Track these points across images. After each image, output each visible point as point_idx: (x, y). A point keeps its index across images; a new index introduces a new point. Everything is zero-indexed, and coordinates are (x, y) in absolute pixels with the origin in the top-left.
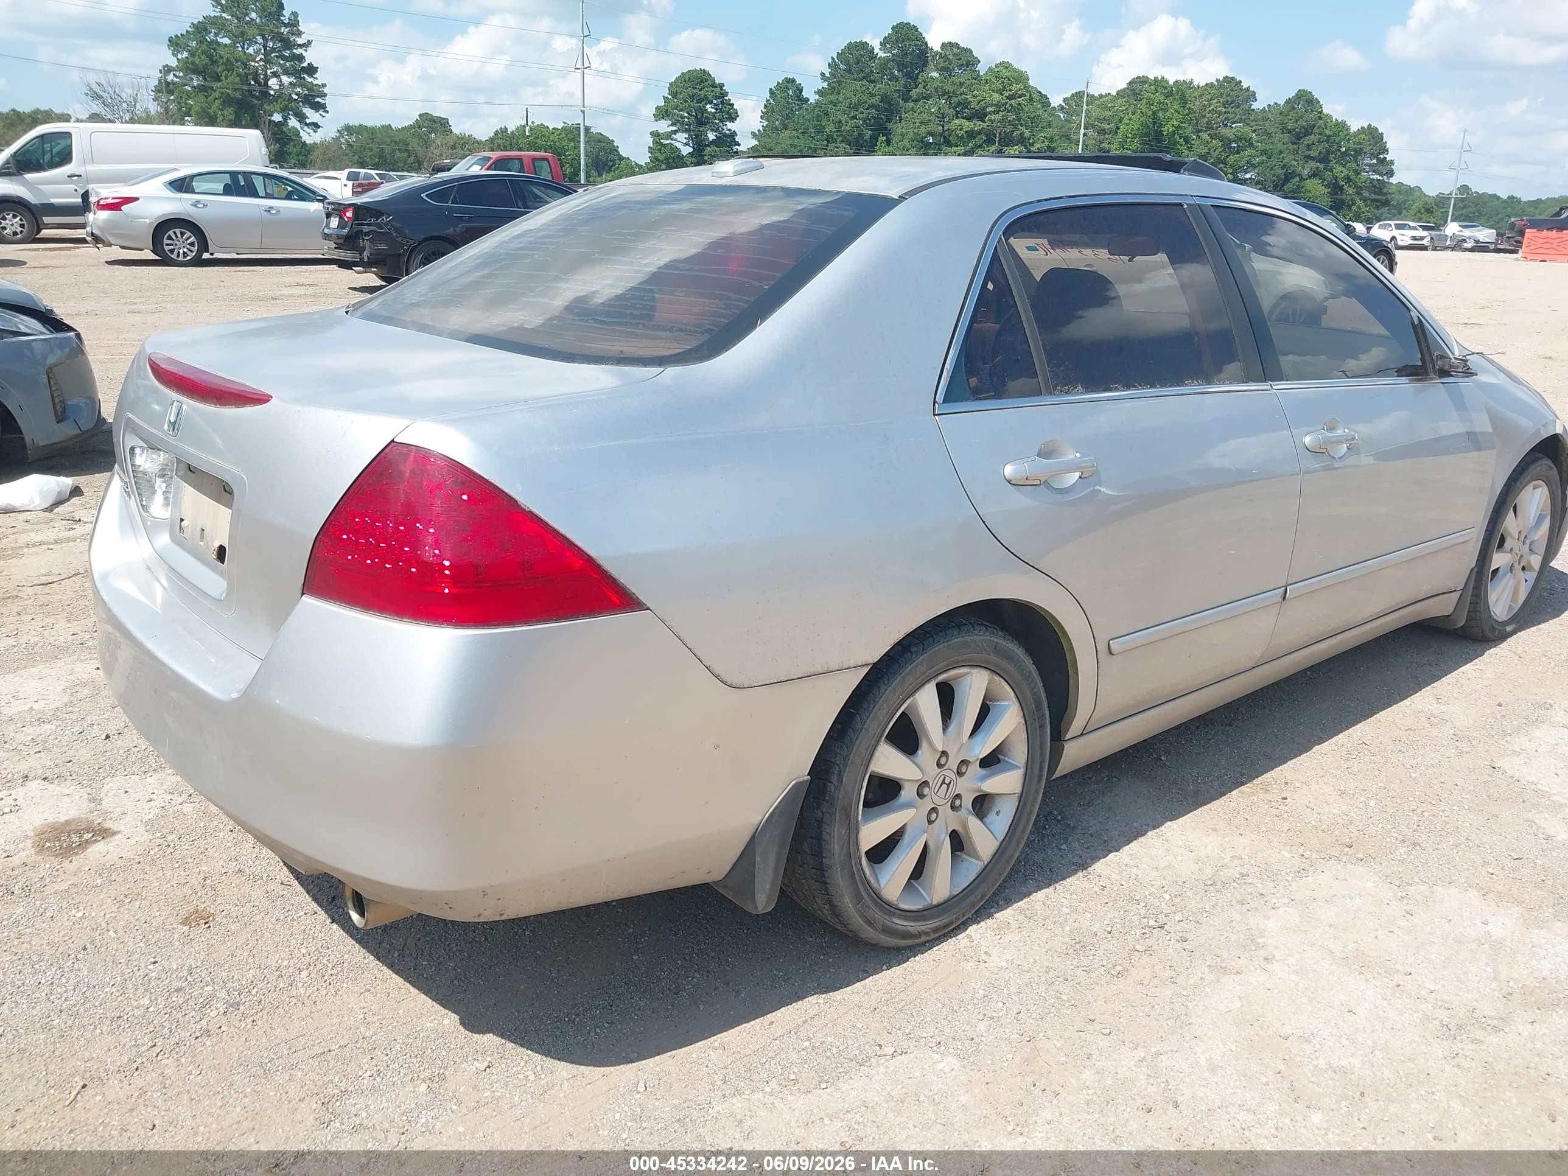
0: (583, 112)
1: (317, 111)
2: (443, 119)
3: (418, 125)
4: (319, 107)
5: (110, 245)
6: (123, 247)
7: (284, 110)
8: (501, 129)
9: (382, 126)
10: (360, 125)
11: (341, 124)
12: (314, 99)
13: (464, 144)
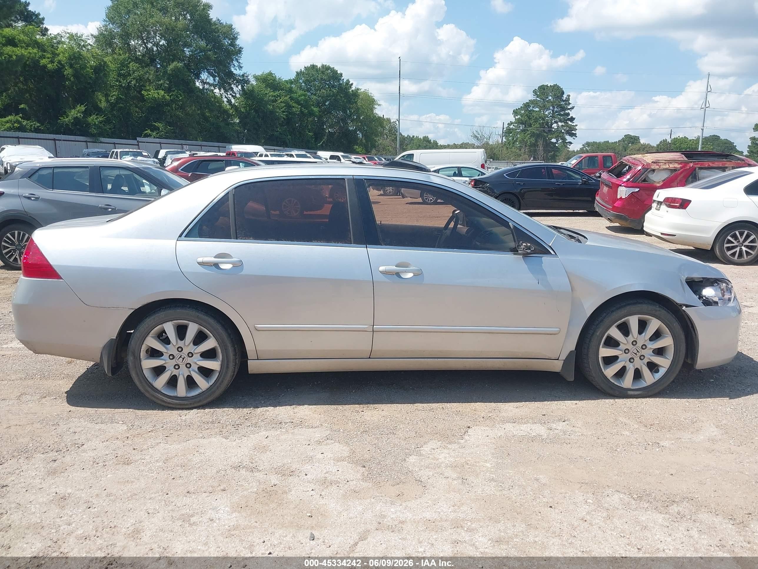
0: (703, 130)
1: (572, 137)
2: (637, 137)
3: (623, 140)
4: (573, 135)
5: (407, 197)
6: (410, 198)
7: (557, 138)
8: (663, 140)
9: (605, 142)
10: (594, 142)
11: (584, 142)
12: (571, 132)
13: (644, 148)
